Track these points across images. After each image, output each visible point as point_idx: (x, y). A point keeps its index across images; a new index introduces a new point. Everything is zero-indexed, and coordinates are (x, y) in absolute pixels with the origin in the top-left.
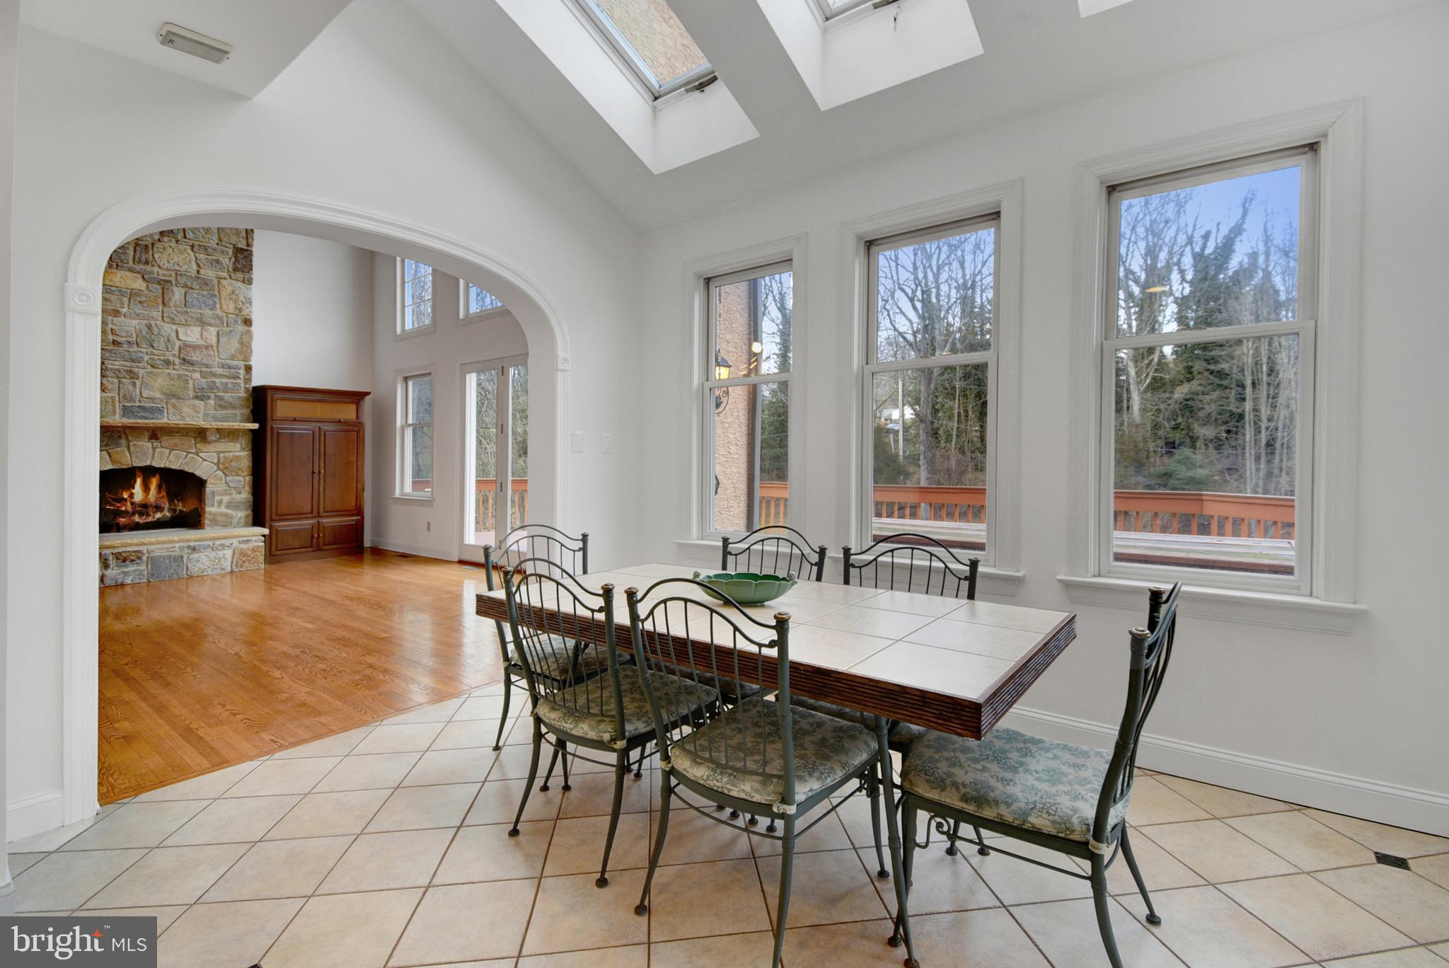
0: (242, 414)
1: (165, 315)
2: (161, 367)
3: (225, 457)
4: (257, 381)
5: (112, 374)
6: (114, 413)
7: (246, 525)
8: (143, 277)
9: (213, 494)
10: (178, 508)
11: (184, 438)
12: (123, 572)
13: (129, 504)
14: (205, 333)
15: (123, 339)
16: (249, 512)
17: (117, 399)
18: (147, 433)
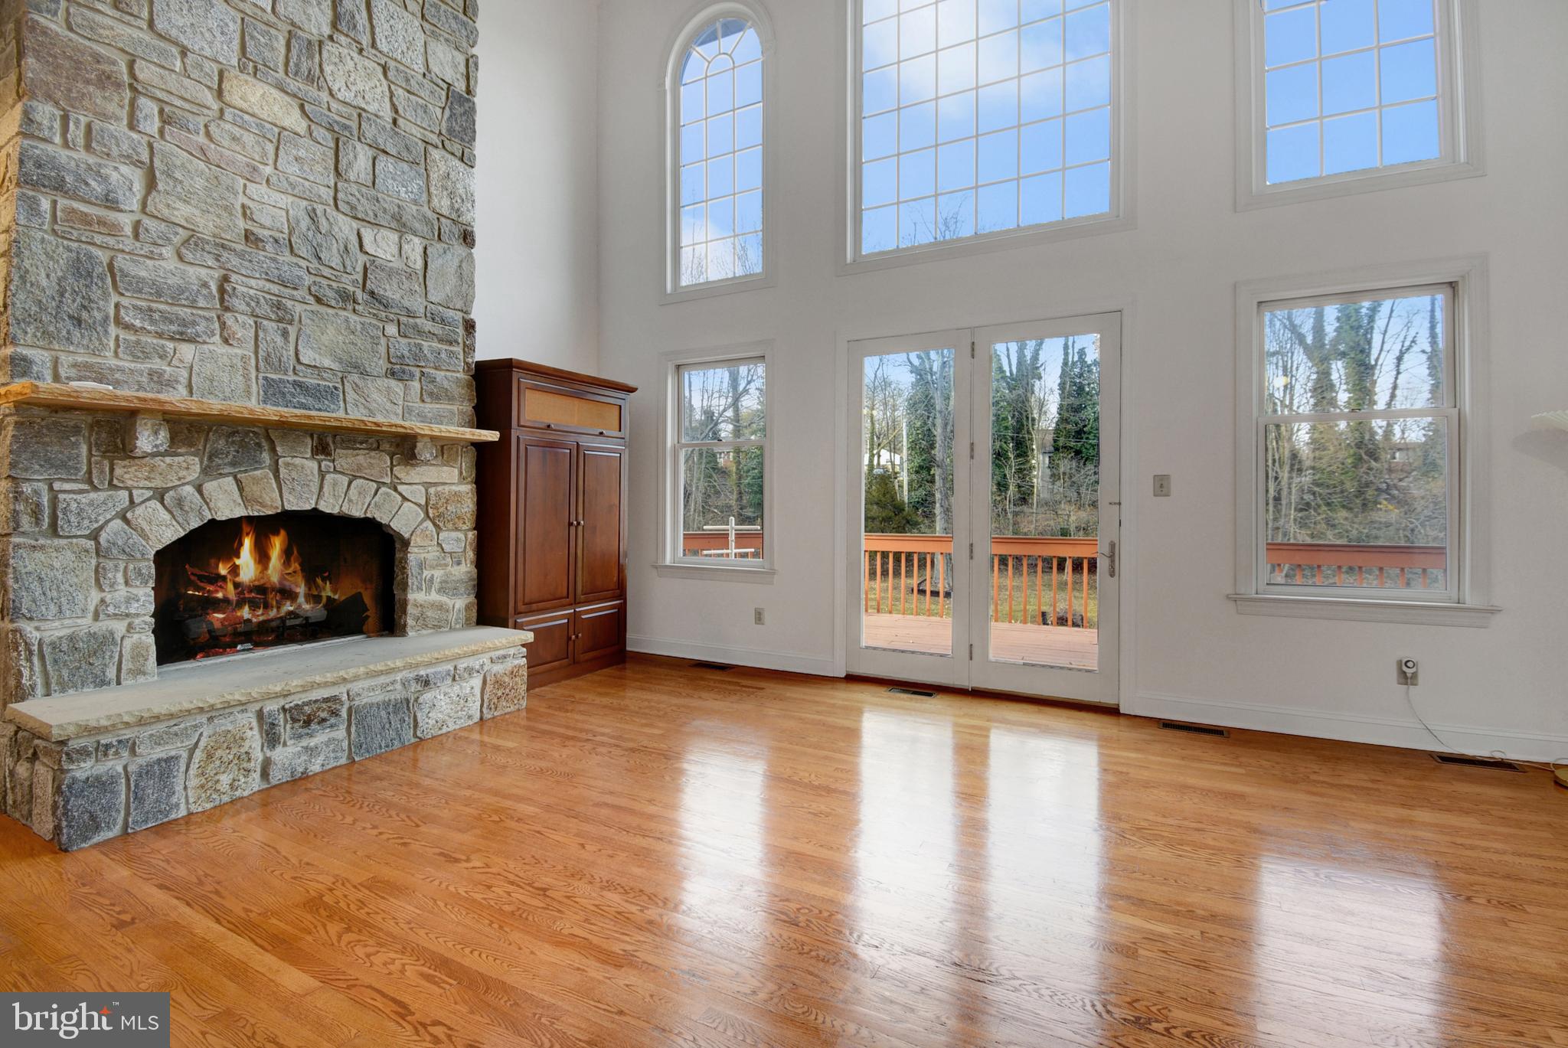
0: (461, 413)
1: (340, 195)
2: (333, 303)
3: (437, 494)
4: (485, 351)
5: (243, 307)
6: (248, 393)
7: (467, 625)
8: (302, 107)
9: (421, 566)
10: (324, 594)
11: (373, 454)
12: (306, 748)
13: (230, 586)
14: (405, 247)
15: (266, 233)
16: (472, 599)
17: (253, 362)
18: (309, 441)
